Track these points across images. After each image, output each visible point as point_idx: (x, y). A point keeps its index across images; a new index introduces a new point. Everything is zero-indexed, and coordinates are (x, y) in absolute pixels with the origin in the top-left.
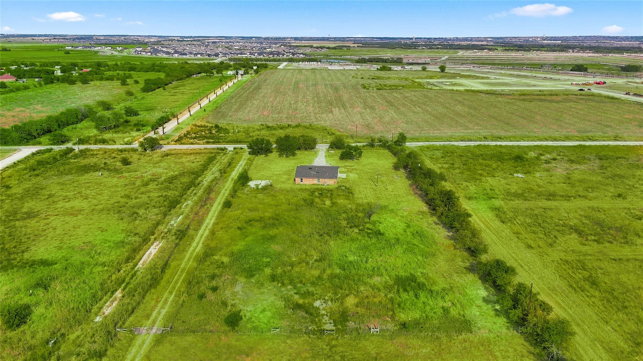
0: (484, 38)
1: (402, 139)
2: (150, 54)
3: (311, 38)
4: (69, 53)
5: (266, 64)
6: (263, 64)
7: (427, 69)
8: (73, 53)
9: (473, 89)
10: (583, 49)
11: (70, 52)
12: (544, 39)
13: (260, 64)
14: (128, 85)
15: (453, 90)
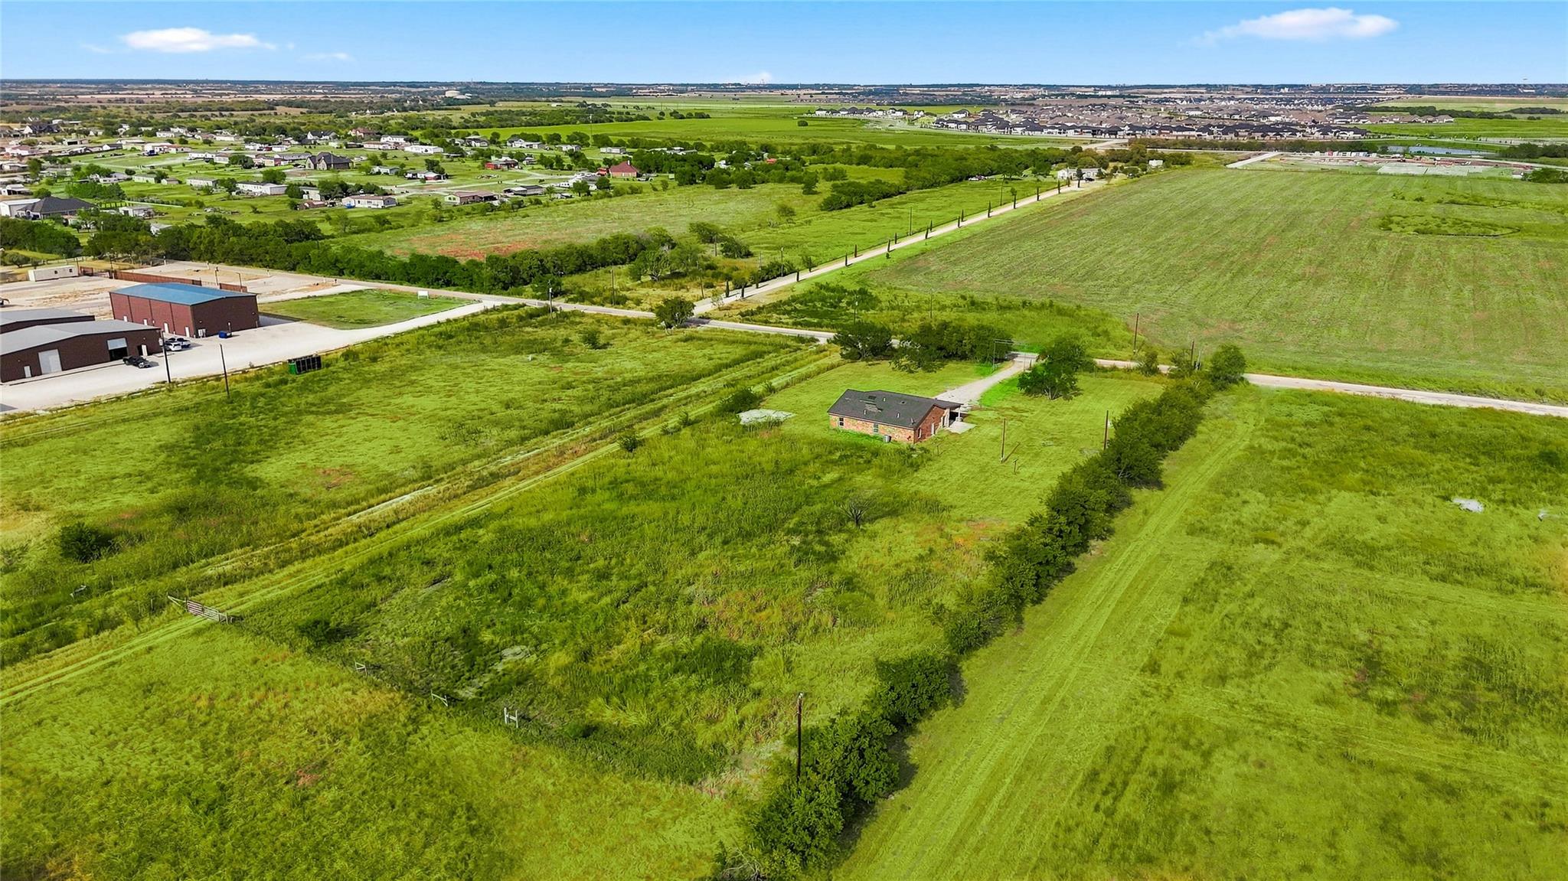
2: (964, 127)
4: (806, 125)
5: (1188, 155)
6: (1180, 156)
8: (816, 123)
11: (809, 123)
13: (1172, 156)
14: (815, 193)
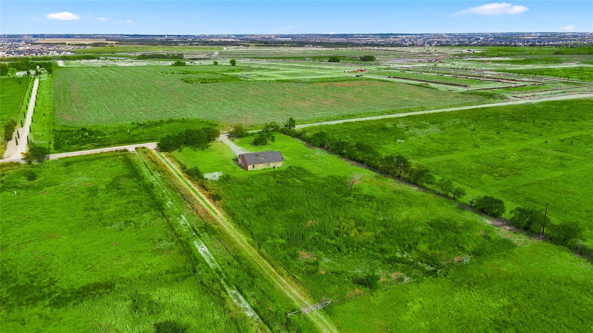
0: (227, 35)
1: (292, 123)
3: (53, 35)
7: (219, 64)
9: (279, 79)
10: (315, 44)
12: (277, 36)
13: (43, 63)
15: (266, 81)
